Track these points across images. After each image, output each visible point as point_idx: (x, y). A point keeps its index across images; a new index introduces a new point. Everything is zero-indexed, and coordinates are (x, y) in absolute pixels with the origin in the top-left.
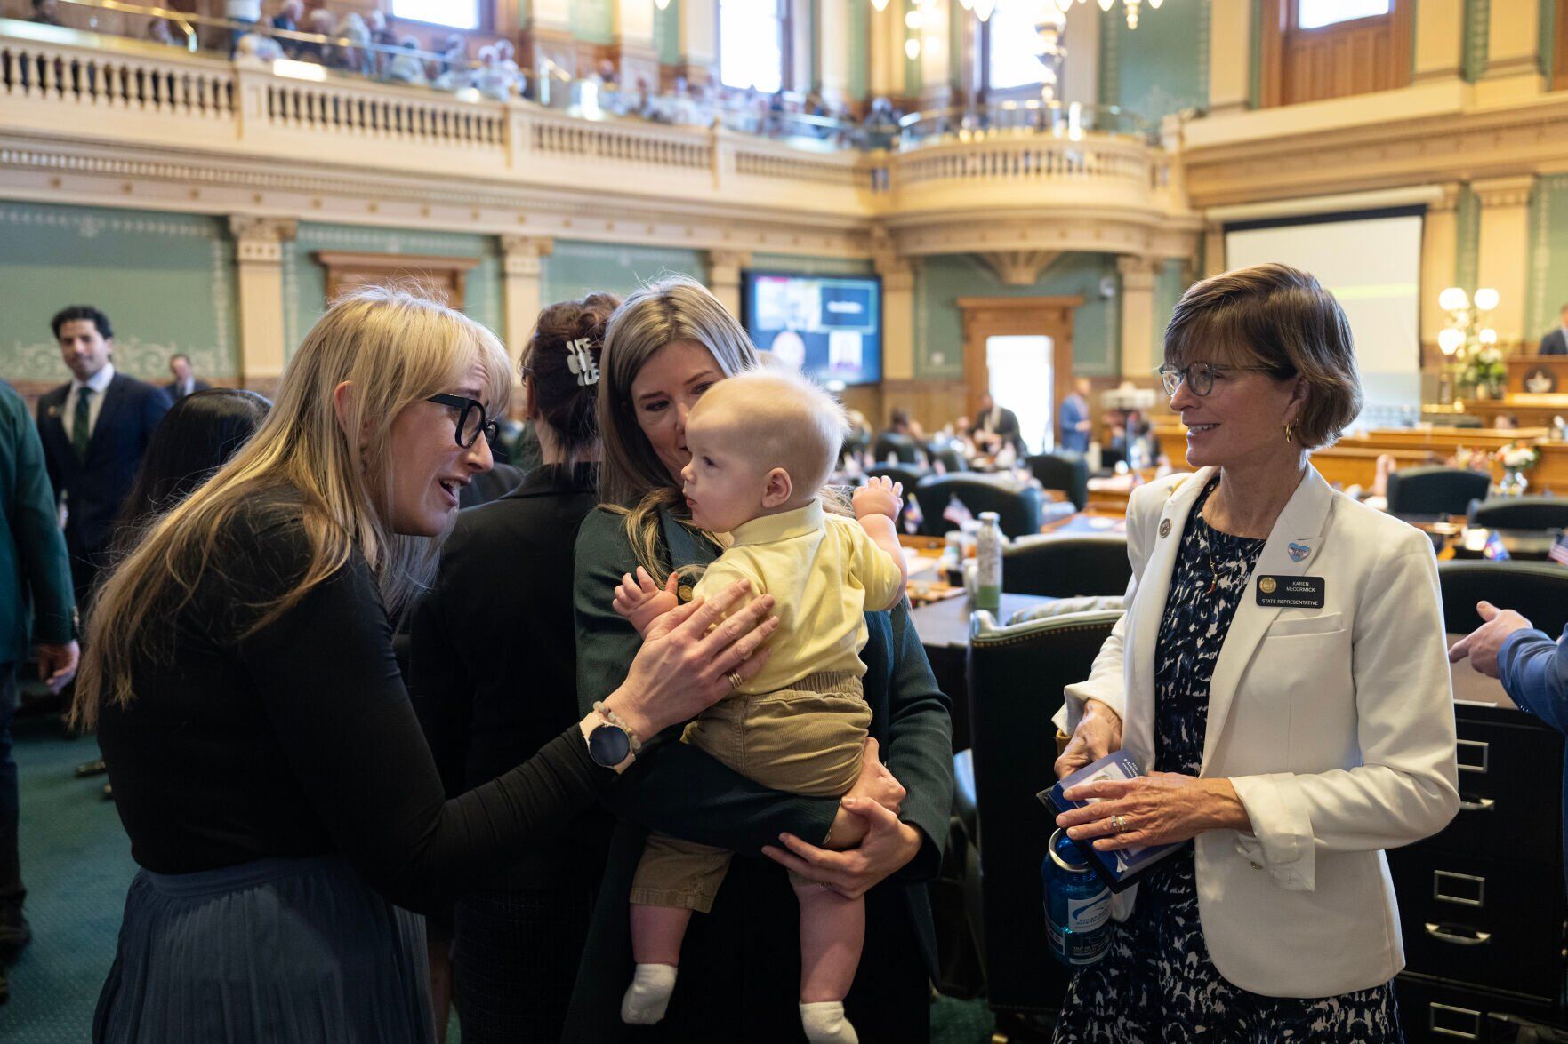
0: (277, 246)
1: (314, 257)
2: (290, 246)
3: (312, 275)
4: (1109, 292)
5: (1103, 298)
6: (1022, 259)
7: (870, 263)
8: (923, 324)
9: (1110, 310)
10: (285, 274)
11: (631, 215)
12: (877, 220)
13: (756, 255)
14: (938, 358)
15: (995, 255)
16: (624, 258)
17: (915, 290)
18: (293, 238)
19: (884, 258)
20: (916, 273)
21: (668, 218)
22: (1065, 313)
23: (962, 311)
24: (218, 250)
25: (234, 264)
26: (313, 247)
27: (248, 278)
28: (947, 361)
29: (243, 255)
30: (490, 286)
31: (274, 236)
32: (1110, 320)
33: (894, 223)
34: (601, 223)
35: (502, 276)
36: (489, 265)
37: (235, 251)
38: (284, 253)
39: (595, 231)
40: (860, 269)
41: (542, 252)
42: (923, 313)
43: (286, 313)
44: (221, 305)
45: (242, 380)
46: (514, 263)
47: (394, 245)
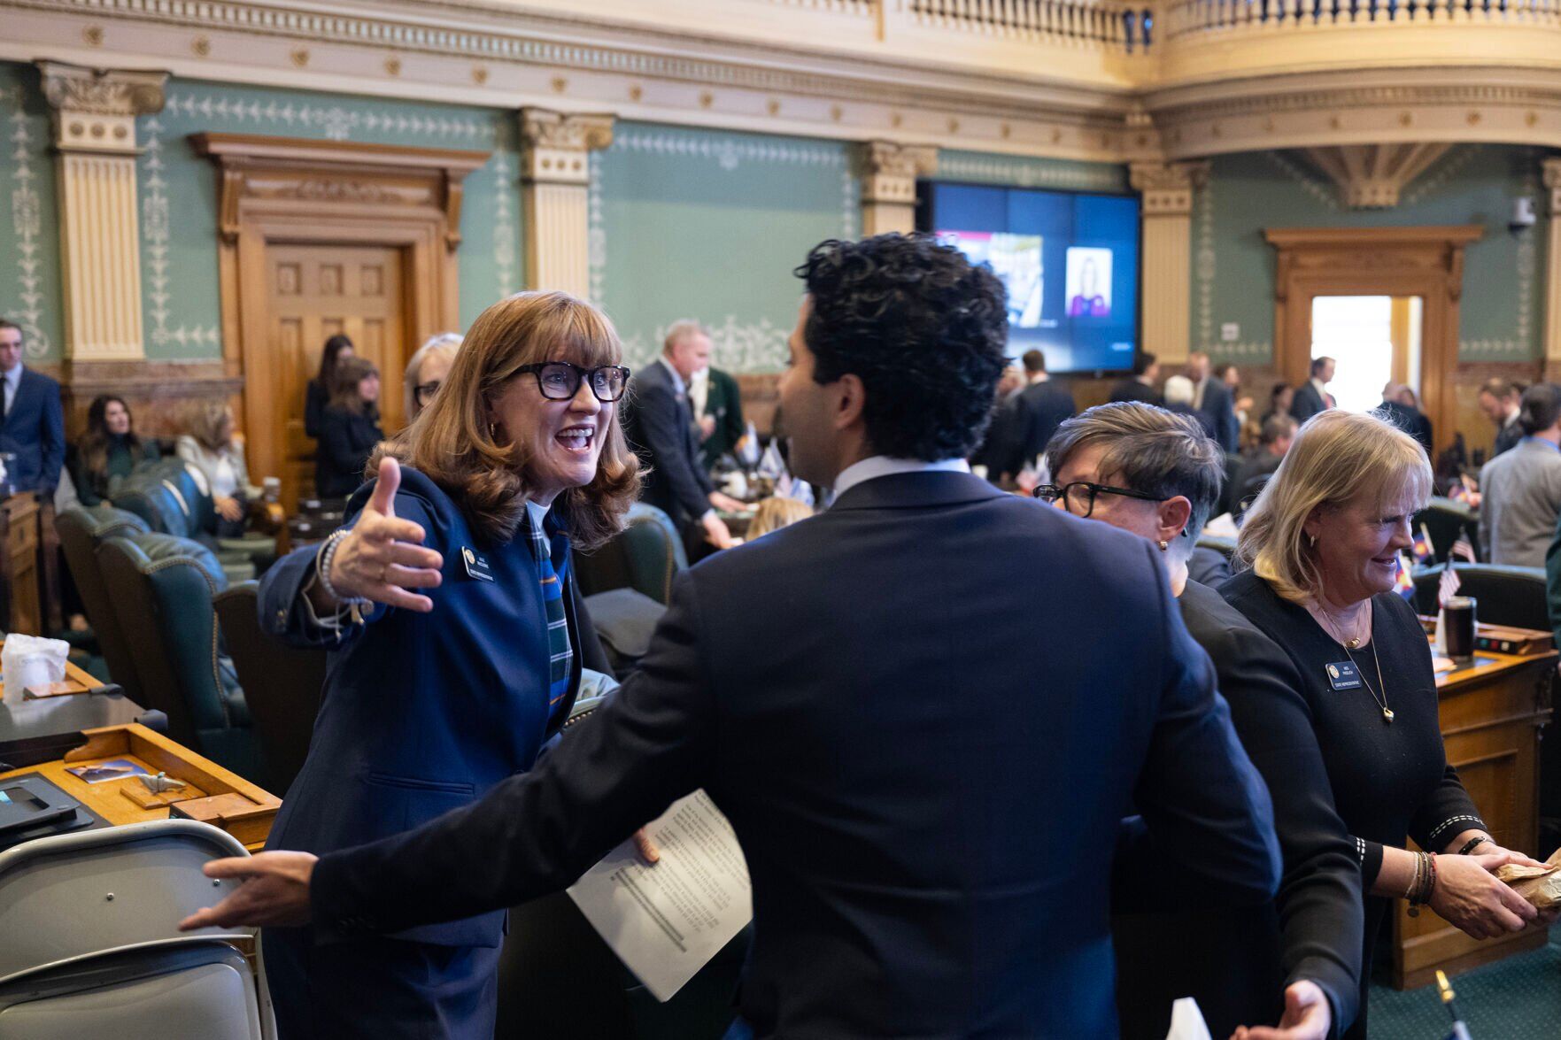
0: (129, 124)
1: (197, 145)
2: (153, 124)
3: (194, 176)
4: (1526, 216)
5: (1515, 228)
6: (1382, 160)
7: (1124, 169)
8: (1207, 274)
9: (1525, 249)
10: (143, 175)
11: (743, 80)
12: (1134, 96)
13: (944, 152)
14: (1231, 330)
15: (1333, 151)
16: (729, 156)
17: (1195, 216)
18: (158, 110)
19: (1145, 159)
20: (1197, 188)
21: (803, 86)
22: (1448, 255)
23: (1275, 248)
24: (21, 127)
25: (51, 154)
26: (194, 128)
27: (77, 181)
28: (1245, 337)
29: (67, 140)
30: (504, 200)
31: (124, 105)
32: (1526, 269)
33: (1160, 103)
34: (693, 93)
35: (526, 182)
36: (503, 165)
37: (53, 131)
38: (142, 137)
39: (682, 107)
40: (1105, 180)
41: (593, 144)
42: (1207, 255)
43: (145, 243)
44: (28, 229)
45: (67, 364)
46: (546, 160)
47: (338, 126)
